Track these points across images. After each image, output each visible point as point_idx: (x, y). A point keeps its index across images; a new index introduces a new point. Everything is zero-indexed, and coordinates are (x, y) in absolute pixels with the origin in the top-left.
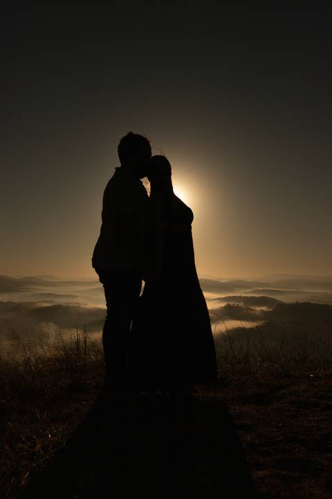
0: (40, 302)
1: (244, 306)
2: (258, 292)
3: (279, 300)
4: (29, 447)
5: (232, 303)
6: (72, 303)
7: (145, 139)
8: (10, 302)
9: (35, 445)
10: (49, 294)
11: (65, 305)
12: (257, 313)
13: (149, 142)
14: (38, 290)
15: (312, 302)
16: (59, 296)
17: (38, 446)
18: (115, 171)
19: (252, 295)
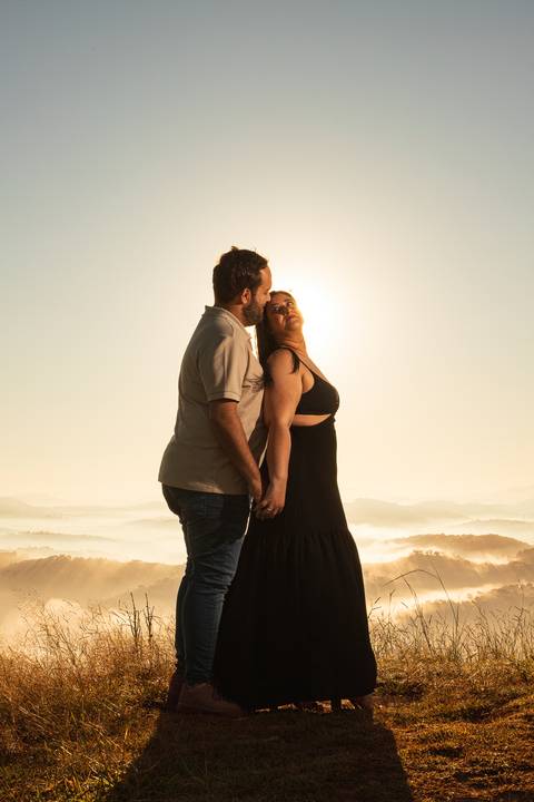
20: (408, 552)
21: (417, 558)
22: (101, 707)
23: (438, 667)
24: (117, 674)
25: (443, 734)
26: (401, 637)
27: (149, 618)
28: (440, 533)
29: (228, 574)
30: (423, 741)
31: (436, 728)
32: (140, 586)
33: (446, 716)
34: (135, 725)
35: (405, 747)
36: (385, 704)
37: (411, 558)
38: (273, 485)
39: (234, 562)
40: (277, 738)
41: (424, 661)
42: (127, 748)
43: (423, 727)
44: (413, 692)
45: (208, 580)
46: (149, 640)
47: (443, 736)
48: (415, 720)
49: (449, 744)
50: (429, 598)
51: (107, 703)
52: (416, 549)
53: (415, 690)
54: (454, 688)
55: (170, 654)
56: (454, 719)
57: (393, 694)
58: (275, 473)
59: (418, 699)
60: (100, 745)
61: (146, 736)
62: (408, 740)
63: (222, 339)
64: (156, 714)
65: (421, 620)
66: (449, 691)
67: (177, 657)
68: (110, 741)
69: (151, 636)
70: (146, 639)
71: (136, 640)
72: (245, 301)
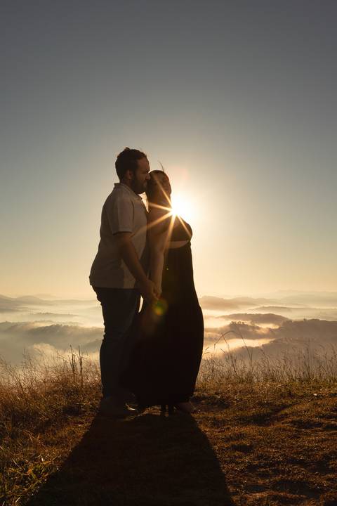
0: (36, 322)
1: (250, 324)
2: (264, 308)
3: (286, 317)
4: (21, 472)
5: (237, 321)
6: (70, 323)
7: (143, 154)
8: (6, 323)
9: (27, 470)
10: (47, 313)
11: (63, 325)
12: (263, 332)
13: (146, 157)
14: (35, 309)
15: (321, 319)
16: (56, 315)
17: (30, 471)
18: (114, 186)
19: (258, 312)
30: (228, 440)
31: (236, 430)
35: (216, 444)
36: (208, 411)
43: (228, 428)
44: (223, 403)
47: (240, 436)
48: (224, 423)
49: (244, 442)
53: (226, 402)
56: (248, 423)
57: (213, 404)
59: (227, 408)
62: (218, 439)
65: (230, 357)
69: (81, 369)
70: (79, 370)
71: (74, 371)
72: (130, 178)
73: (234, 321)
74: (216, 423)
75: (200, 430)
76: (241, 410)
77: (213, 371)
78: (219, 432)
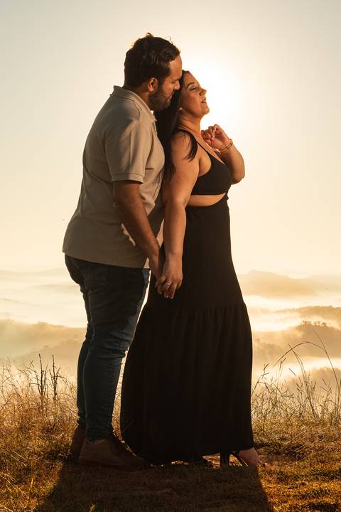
20: (298, 321)
21: (306, 327)
22: (8, 457)
23: (320, 431)
24: (24, 428)
25: (322, 491)
26: (289, 401)
27: (55, 378)
28: (328, 305)
29: (127, 341)
30: (303, 497)
31: (315, 486)
32: (45, 346)
33: (325, 475)
34: (40, 475)
35: (285, 502)
36: (270, 462)
37: (300, 328)
38: (168, 261)
39: (132, 331)
40: (169, 490)
41: (307, 424)
42: (33, 496)
43: (303, 484)
44: (293, 453)
45: (108, 346)
46: (54, 399)
47: (323, 493)
48: (296, 478)
49: (327, 500)
50: (315, 364)
51: (14, 455)
52: (304, 319)
53: (297, 451)
54: (333, 450)
55: (73, 411)
56: (332, 478)
57: (278, 453)
58: (171, 250)
59: (300, 459)
60: (7, 492)
61: (50, 485)
62: (289, 496)
63: (129, 122)
64: (59, 465)
65: (307, 386)
66: (329, 452)
67: (79, 414)
68: (17, 489)
69: (56, 394)
70: (51, 397)
71: (42, 398)
72: (151, 89)
73: (308, 320)
74: (283, 478)
75: (260, 485)
76: (323, 462)
77: (274, 405)
78: (290, 488)
